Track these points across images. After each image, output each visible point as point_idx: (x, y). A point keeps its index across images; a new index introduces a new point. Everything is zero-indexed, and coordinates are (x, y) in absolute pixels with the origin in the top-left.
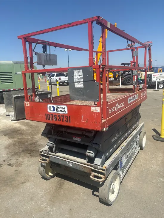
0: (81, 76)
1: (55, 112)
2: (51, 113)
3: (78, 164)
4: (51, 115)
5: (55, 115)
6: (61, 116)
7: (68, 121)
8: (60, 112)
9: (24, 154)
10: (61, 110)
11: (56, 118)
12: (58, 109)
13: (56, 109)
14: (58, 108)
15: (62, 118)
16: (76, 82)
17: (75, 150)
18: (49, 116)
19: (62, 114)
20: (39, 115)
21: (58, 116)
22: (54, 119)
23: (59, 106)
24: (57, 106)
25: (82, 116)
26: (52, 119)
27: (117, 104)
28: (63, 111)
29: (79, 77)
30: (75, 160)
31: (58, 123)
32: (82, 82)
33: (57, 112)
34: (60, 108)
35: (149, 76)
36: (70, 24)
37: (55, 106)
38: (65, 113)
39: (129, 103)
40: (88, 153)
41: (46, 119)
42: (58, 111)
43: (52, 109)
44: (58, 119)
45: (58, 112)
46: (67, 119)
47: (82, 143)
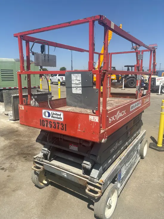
0: (79, 81)
1: (50, 118)
2: (45, 119)
3: (73, 175)
4: (46, 121)
5: (51, 121)
6: (56, 123)
7: (63, 129)
8: (56, 119)
9: (19, 158)
10: (57, 116)
11: (51, 125)
12: (53, 115)
13: (51, 115)
14: (53, 114)
15: (57, 125)
16: (73, 87)
17: (71, 159)
18: (44, 122)
19: (57, 121)
20: (34, 121)
21: (53, 123)
22: (49, 126)
23: (55, 112)
24: (53, 112)
25: (79, 125)
26: (47, 126)
27: (118, 112)
28: (59, 118)
29: (78, 82)
30: (70, 171)
31: (53, 130)
32: (80, 87)
33: (52, 118)
34: (55, 115)
35: (153, 80)
36: (69, 23)
37: (50, 112)
38: (60, 120)
39: (131, 110)
40: (84, 164)
41: (41, 125)
42: (54, 117)
43: (47, 114)
45: (53, 119)
46: (63, 127)
47: (79, 153)
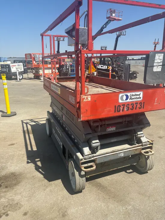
0: (161, 60)
1: (128, 100)
2: (122, 103)
3: (130, 150)
4: (123, 105)
5: (128, 104)
6: (134, 104)
7: (141, 108)
8: (134, 100)
10: (135, 97)
11: (128, 108)
12: (132, 97)
13: (129, 97)
14: (132, 95)
15: (135, 106)
16: (155, 66)
18: (120, 107)
19: (136, 101)
20: (105, 110)
21: (131, 105)
22: (126, 109)
23: (134, 94)
24: (131, 94)
25: (156, 99)
26: (123, 110)
28: (138, 98)
29: (159, 61)
30: (126, 148)
31: (130, 112)
32: (161, 65)
33: (130, 100)
34: (134, 95)
35: (7, 66)
37: (129, 94)
38: (139, 99)
41: (115, 112)
43: (125, 98)
44: (130, 108)
45: (132, 100)
46: (141, 105)
